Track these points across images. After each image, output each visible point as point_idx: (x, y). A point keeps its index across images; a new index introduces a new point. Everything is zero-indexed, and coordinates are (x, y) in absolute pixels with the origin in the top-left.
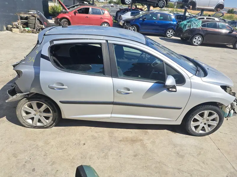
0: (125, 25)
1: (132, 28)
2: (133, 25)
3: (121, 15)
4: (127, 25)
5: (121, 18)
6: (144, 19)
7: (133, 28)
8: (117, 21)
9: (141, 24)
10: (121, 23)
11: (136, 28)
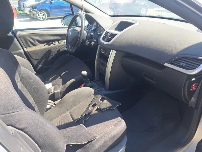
0: (32, 12)
1: (41, 13)
2: (41, 10)
3: (24, 3)
4: (34, 11)
5: (25, 6)
6: (51, 2)
7: (43, 14)
8: (22, 11)
9: (50, 8)
10: (27, 11)
11: (45, 13)
